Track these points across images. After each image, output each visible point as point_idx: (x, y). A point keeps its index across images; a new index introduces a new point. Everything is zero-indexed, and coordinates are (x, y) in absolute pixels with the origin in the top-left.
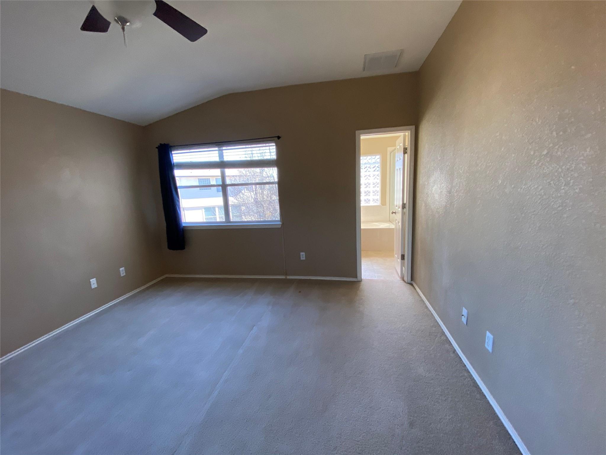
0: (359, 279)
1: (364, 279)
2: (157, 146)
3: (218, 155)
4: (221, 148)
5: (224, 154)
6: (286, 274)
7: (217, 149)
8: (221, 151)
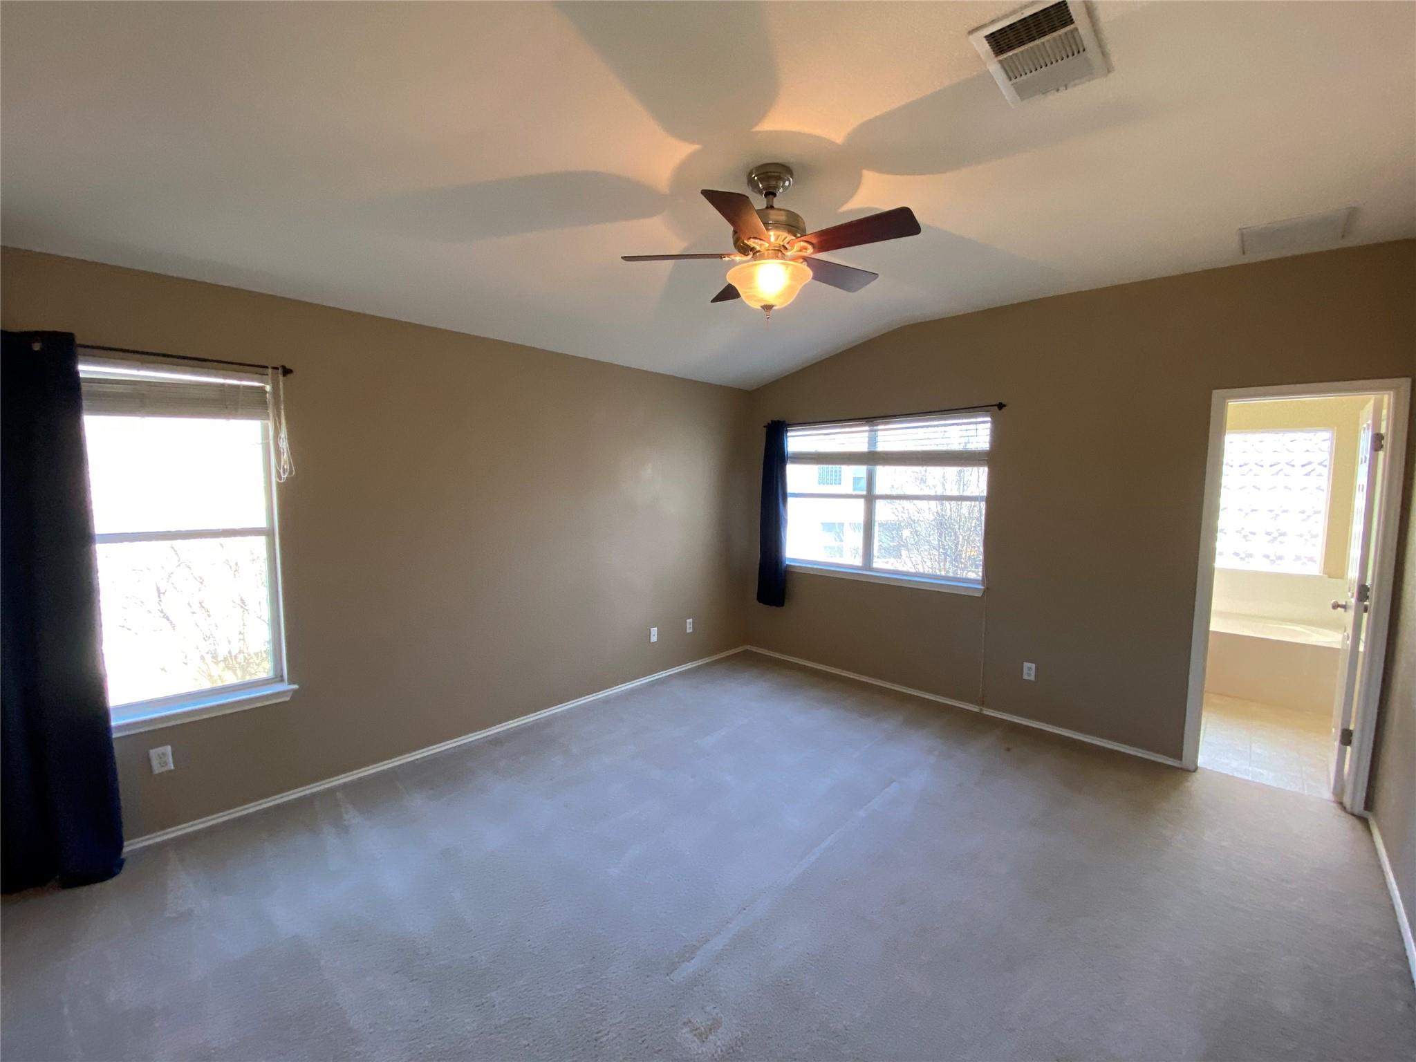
0: (1186, 763)
1: (1202, 768)
2: (766, 424)
3: (867, 439)
4: (875, 428)
5: (879, 439)
6: (982, 703)
7: (867, 428)
8: (873, 433)
